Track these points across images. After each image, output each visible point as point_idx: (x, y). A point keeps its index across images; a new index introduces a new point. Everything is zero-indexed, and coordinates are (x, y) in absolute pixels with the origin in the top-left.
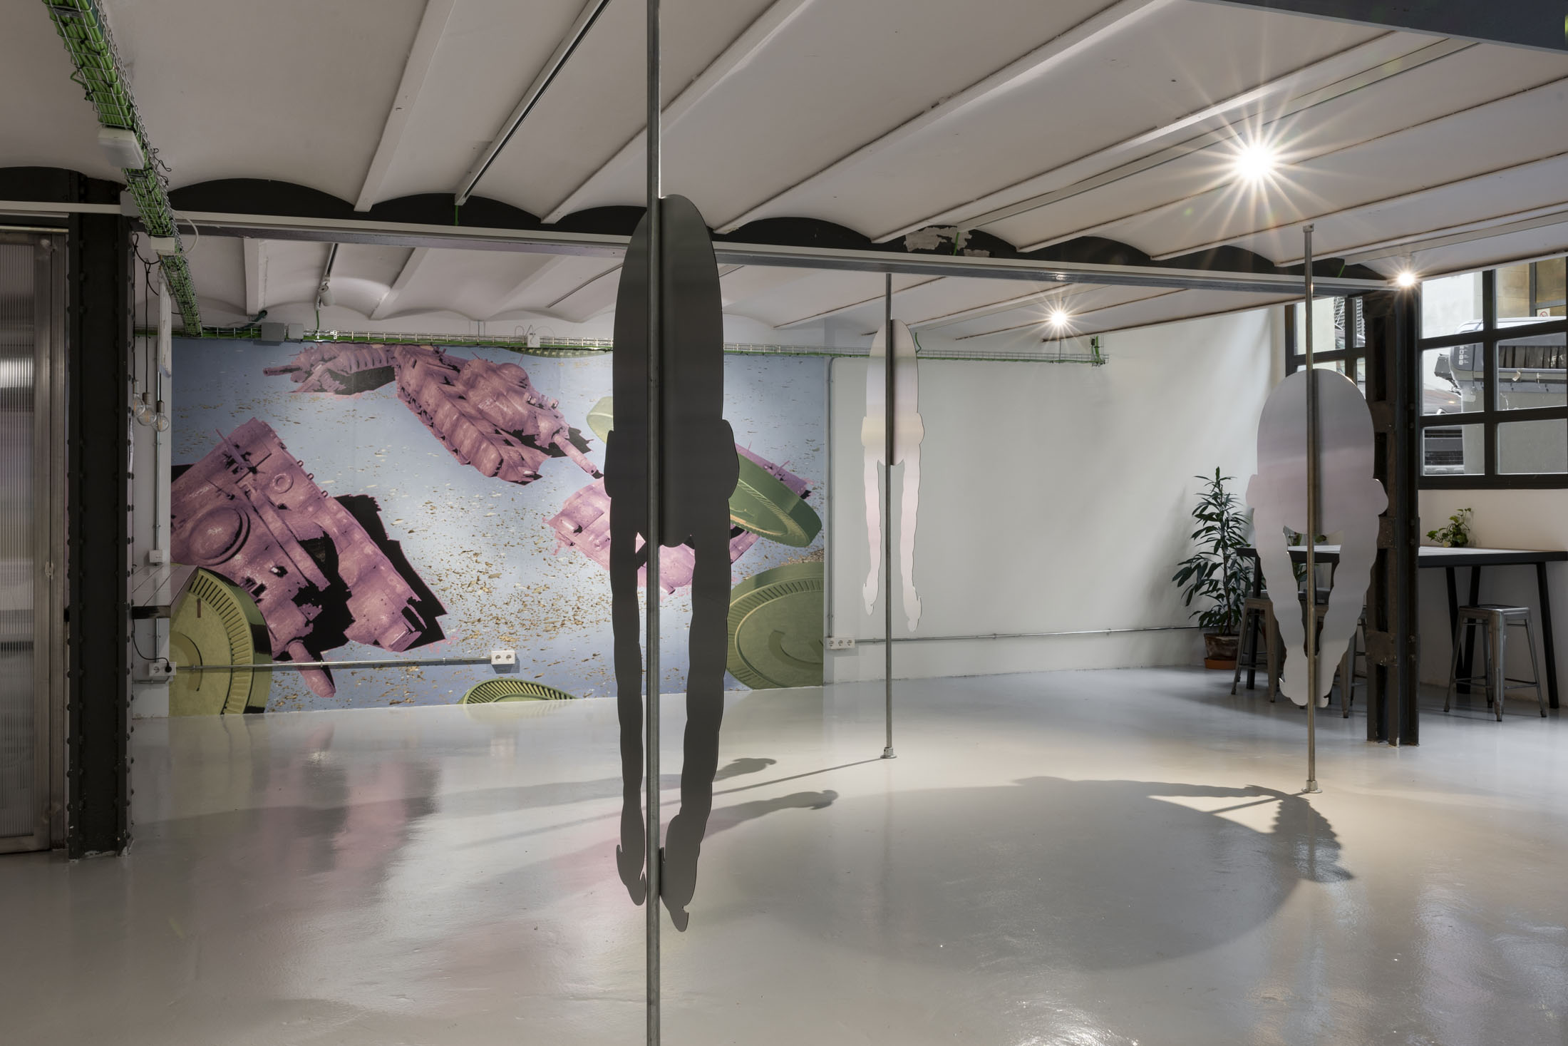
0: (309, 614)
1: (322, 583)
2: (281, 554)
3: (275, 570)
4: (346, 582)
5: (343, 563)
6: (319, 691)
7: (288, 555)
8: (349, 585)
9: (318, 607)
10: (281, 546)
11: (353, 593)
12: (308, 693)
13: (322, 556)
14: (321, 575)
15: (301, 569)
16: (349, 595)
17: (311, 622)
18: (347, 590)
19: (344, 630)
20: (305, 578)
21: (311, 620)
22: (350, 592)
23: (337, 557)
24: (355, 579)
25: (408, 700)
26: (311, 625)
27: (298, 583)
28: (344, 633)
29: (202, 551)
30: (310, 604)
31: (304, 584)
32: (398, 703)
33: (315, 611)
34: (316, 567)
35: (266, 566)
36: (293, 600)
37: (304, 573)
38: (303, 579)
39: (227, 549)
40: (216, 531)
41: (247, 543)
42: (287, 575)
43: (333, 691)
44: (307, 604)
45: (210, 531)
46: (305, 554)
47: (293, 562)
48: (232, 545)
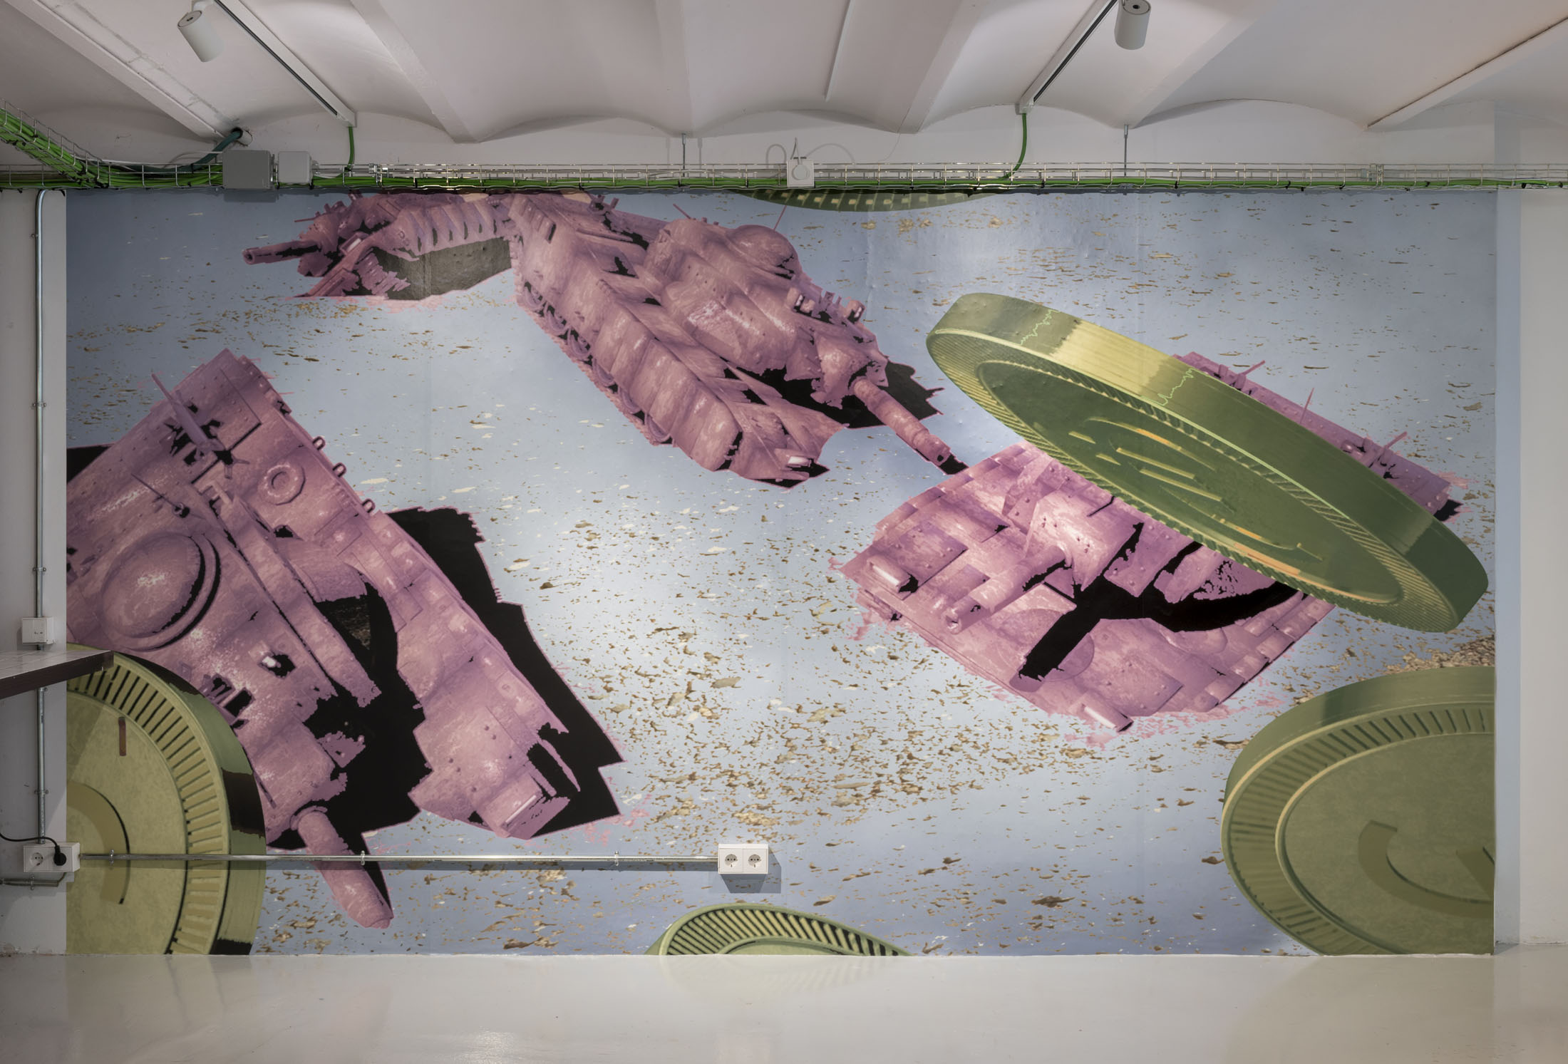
0: (339, 753)
1: (365, 690)
2: (283, 629)
3: (271, 663)
4: (414, 688)
5: (405, 649)
6: (359, 915)
7: (295, 632)
8: (419, 696)
9: (356, 740)
10: (281, 613)
11: (427, 712)
12: (337, 917)
13: (363, 634)
14: (362, 674)
15: (322, 661)
16: (419, 717)
17: (343, 770)
18: (415, 707)
19: (410, 790)
20: (331, 679)
21: (343, 764)
22: (421, 710)
23: (394, 636)
24: (431, 684)
25: (543, 942)
26: (343, 777)
27: (317, 689)
28: (410, 794)
29: (127, 622)
30: (340, 733)
31: (328, 692)
32: (522, 945)
33: (351, 748)
34: (352, 658)
35: (252, 654)
36: (306, 724)
37: (327, 669)
38: (326, 682)
39: (176, 618)
40: (154, 581)
41: (214, 605)
42: (295, 671)
43: (388, 916)
44: (334, 732)
45: (142, 581)
46: (329, 630)
47: (305, 645)
48: (185, 610)
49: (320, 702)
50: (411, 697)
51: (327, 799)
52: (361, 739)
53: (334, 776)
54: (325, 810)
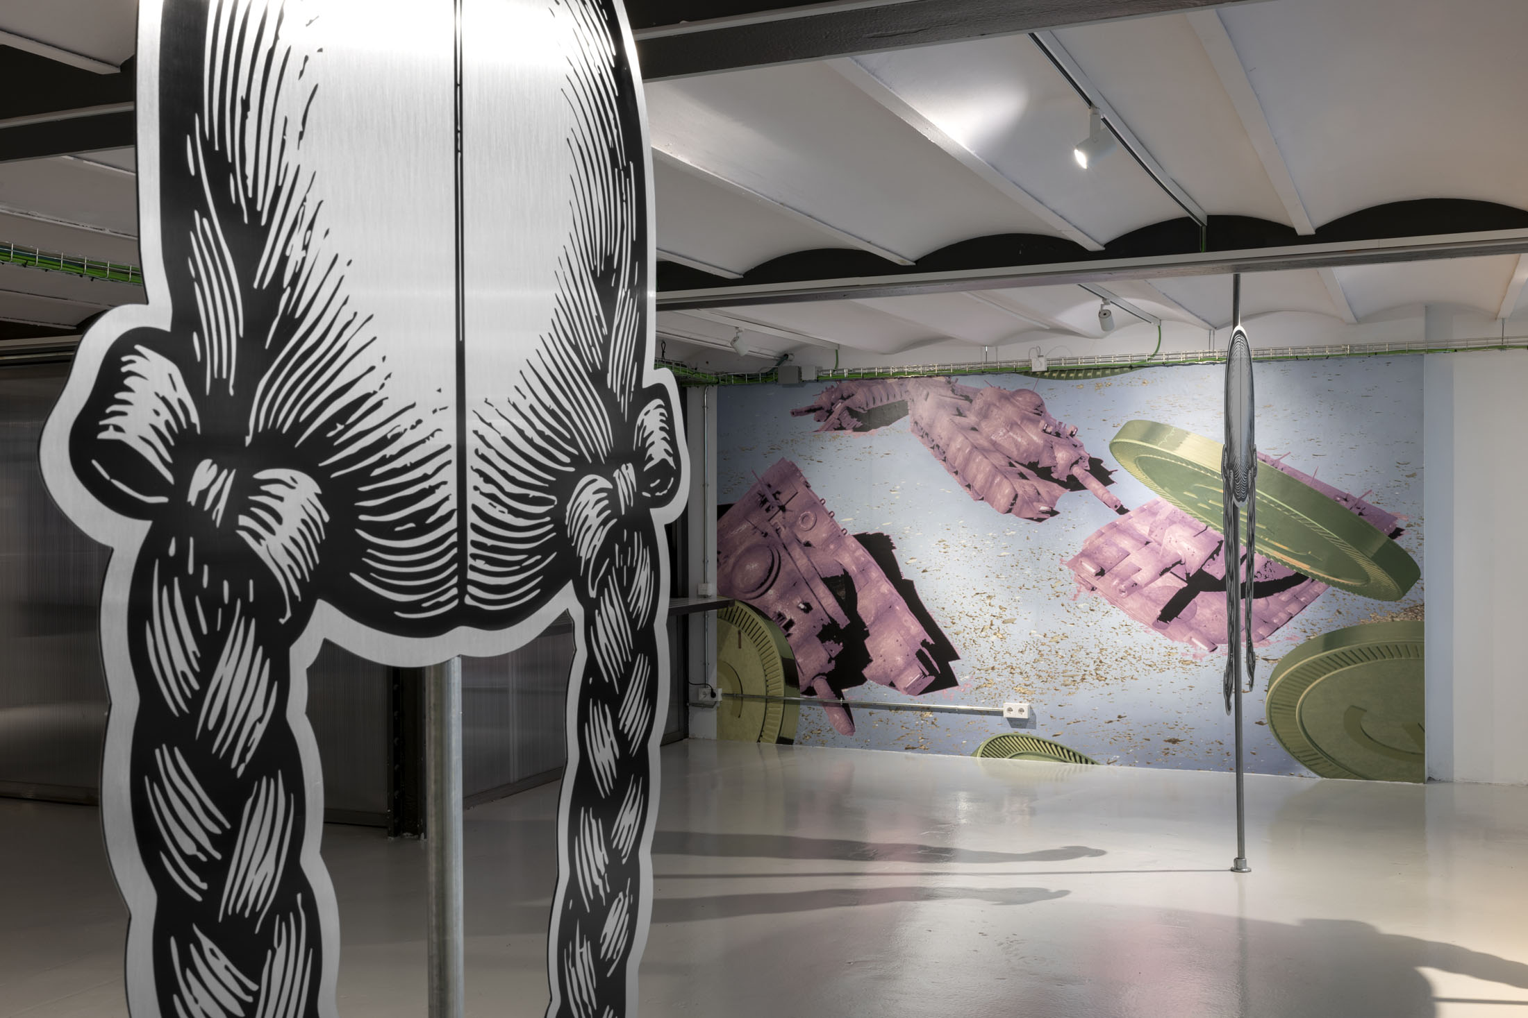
0: (832, 651)
1: (843, 621)
2: (807, 591)
3: (802, 606)
4: (865, 620)
6: (840, 729)
7: (813, 592)
8: (867, 624)
9: (839, 644)
10: (807, 583)
11: (870, 632)
12: (830, 730)
13: (842, 593)
14: (842, 613)
15: (824, 606)
17: (833, 659)
18: (865, 629)
20: (828, 615)
21: (833, 656)
22: (868, 631)
24: (872, 618)
25: (923, 747)
26: (833, 662)
27: (822, 619)
29: (742, 586)
30: (832, 641)
31: (827, 621)
32: (913, 748)
33: (837, 648)
34: (837, 605)
35: (794, 602)
38: (826, 616)
39: (762, 584)
40: (753, 567)
41: (778, 579)
42: (812, 611)
43: (852, 730)
44: (830, 641)
45: (748, 567)
46: (827, 592)
47: (817, 598)
48: (766, 581)
49: (823, 626)
50: (863, 625)
51: (826, 672)
52: (841, 644)
53: (829, 661)
54: (826, 678)
